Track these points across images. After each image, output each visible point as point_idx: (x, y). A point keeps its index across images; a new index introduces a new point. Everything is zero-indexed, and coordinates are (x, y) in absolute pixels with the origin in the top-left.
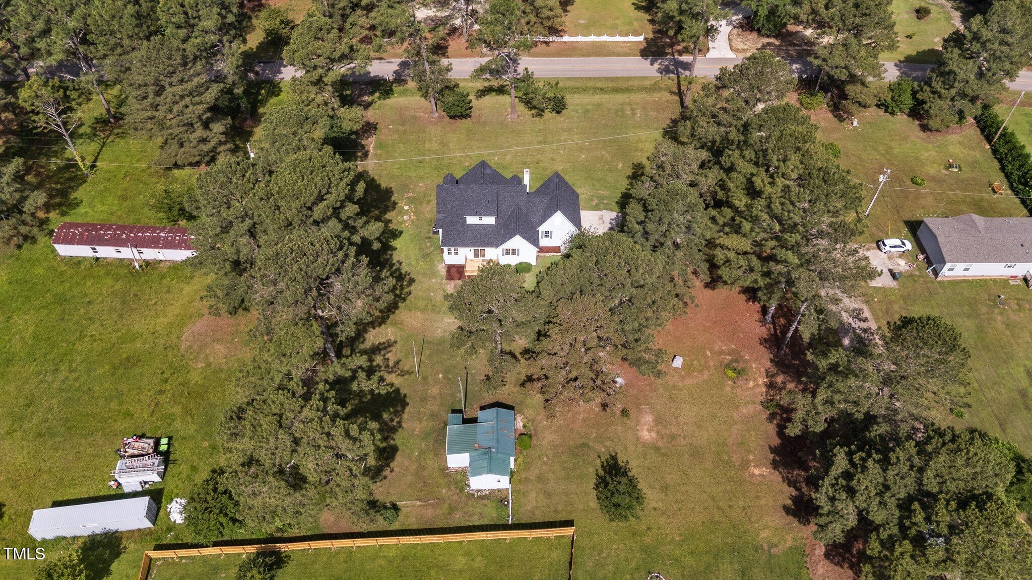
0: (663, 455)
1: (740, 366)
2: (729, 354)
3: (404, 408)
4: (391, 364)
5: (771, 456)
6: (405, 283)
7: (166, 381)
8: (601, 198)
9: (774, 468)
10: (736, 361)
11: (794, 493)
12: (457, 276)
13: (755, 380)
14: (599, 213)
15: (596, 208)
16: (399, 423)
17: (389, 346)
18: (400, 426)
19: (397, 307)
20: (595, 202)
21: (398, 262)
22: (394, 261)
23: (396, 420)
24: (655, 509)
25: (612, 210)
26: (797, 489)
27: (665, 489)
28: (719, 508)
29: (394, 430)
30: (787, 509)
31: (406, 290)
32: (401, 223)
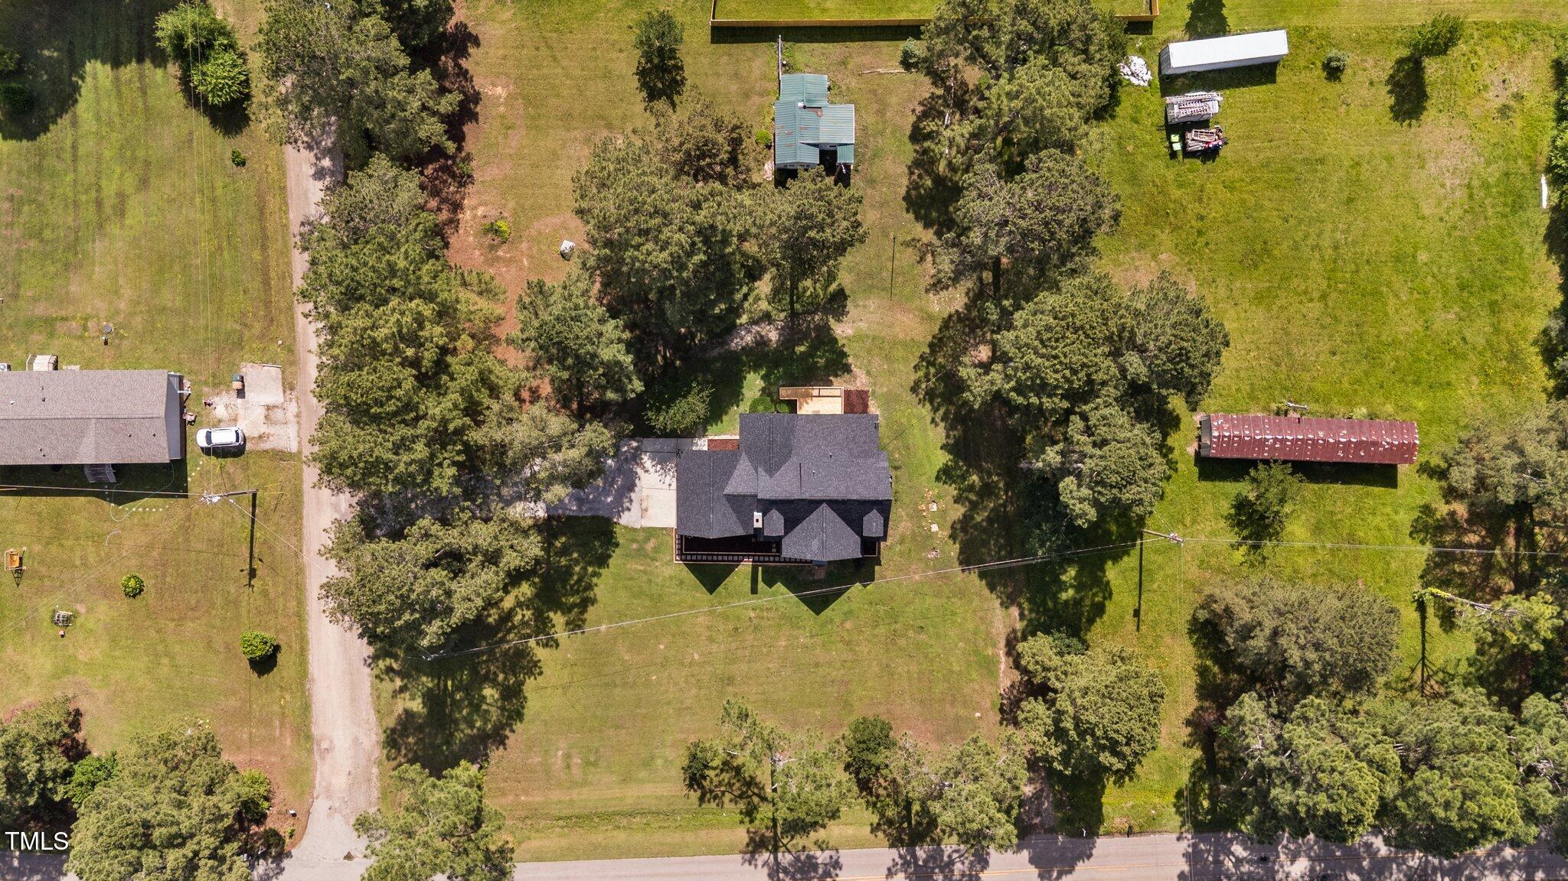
0: (602, 118)
1: (487, 240)
2: (498, 259)
3: (908, 192)
4: (929, 258)
5: (478, 109)
6: (923, 386)
7: (1200, 233)
8: (641, 553)
9: (479, 93)
10: (492, 248)
11: (463, 62)
12: (854, 398)
13: (475, 216)
14: (647, 523)
15: (651, 532)
16: (912, 173)
17: (934, 285)
18: (909, 168)
19: (931, 345)
20: (651, 545)
21: (937, 425)
22: (942, 425)
23: (915, 177)
24: (621, 51)
25: (626, 527)
26: (458, 65)
27: (607, 75)
28: (550, 48)
29: (917, 163)
30: (476, 42)
31: (921, 373)
32: (939, 496)
